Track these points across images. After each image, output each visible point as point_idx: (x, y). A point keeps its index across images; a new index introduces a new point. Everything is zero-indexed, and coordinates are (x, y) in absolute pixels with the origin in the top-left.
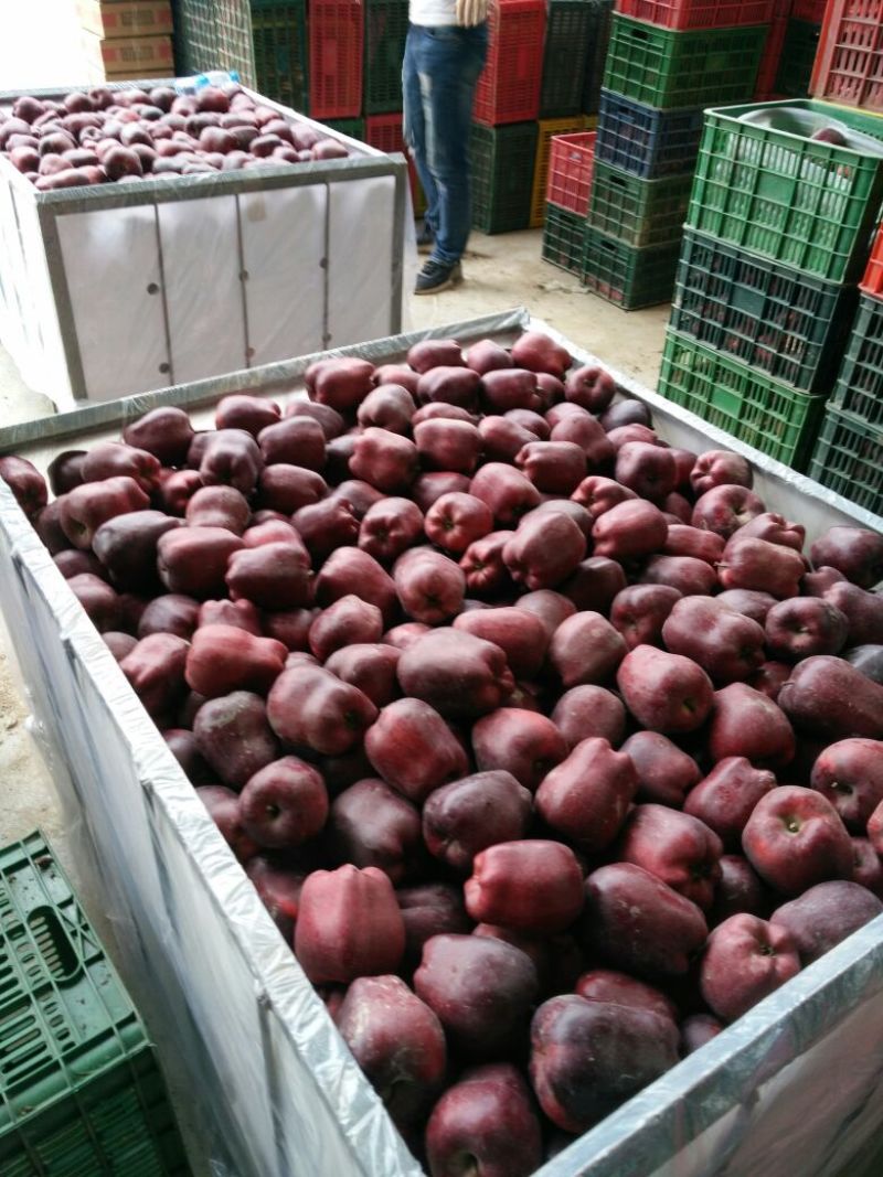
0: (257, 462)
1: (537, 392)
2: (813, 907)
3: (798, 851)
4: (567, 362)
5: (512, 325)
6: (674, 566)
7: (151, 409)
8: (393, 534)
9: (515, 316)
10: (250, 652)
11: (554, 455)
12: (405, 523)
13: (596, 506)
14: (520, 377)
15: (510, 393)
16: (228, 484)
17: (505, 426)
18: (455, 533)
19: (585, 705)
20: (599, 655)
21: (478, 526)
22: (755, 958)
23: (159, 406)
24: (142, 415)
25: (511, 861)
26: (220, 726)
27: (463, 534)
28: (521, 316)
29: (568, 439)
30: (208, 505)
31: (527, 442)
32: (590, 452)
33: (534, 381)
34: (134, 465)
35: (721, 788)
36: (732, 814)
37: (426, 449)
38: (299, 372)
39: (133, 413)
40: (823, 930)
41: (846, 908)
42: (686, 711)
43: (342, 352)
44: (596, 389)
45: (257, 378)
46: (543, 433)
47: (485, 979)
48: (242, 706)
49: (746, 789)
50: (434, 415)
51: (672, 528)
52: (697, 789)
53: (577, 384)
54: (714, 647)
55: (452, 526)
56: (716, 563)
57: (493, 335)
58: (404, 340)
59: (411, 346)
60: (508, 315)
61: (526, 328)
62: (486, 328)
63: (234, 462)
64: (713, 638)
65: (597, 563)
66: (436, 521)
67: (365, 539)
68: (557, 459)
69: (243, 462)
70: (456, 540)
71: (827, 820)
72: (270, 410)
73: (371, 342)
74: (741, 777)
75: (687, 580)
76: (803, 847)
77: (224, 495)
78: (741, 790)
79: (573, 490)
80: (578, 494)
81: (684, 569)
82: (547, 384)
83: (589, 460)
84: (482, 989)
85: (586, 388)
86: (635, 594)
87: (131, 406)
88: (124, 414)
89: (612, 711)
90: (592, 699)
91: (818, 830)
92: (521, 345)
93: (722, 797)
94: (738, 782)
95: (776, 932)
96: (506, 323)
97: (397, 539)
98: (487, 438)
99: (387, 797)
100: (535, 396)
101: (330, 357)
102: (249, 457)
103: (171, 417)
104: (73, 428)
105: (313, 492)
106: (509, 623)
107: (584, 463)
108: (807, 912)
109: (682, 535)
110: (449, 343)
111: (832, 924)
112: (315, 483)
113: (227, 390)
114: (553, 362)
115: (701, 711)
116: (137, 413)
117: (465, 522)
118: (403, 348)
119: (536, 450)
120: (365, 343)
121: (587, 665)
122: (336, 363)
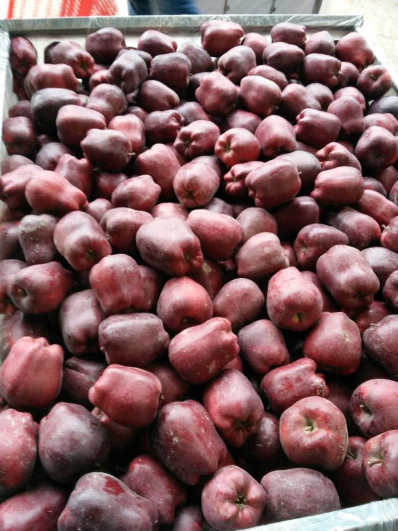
0: (140, 76)
1: (337, 75)
2: (291, 484)
3: (301, 445)
4: (370, 59)
5: (348, 25)
6: (354, 219)
7: (104, 27)
8: (194, 143)
9: (353, 20)
10: (60, 194)
11: (318, 121)
12: (204, 138)
13: (328, 163)
14: (328, 62)
15: (318, 71)
16: (119, 85)
17: (299, 93)
18: (228, 154)
19: (237, 293)
20: (262, 264)
21: (245, 154)
22: (227, 504)
23: (110, 26)
24: (99, 29)
25: (117, 381)
26: (26, 232)
27: (234, 156)
28: (357, 21)
29: (335, 114)
30: (100, 95)
31: (309, 107)
32: (346, 125)
33: (338, 67)
34: (76, 59)
35: (286, 379)
36: (284, 398)
37: (243, 94)
38: (199, 24)
39: (94, 27)
40: (287, 503)
41: (309, 496)
42: (296, 319)
43: (231, 18)
44: (376, 84)
45: (173, 22)
46: (324, 104)
47: (63, 445)
48: (42, 224)
49: (301, 386)
50: (260, 74)
51: (368, 192)
52: (277, 370)
53: (366, 76)
54: (339, 284)
55: (229, 150)
56: (384, 226)
57: (332, 29)
58: (273, 19)
59: (276, 24)
60: (350, 18)
61: (357, 29)
62: (330, 23)
63: (124, 72)
64: (342, 278)
65: (305, 201)
66: (222, 144)
67: (178, 142)
68: (319, 124)
69: (130, 74)
70: (228, 159)
71: (331, 435)
72: (170, 45)
73: (251, 15)
74: (302, 377)
75: (357, 231)
76: (306, 445)
77: (110, 91)
78: (298, 385)
79: (319, 149)
80: (321, 152)
81: (360, 223)
82: (348, 71)
83: (342, 130)
84: (58, 450)
85: (370, 81)
86: (316, 230)
87: (94, 22)
88: (88, 26)
89: (252, 302)
90: (243, 290)
91: (320, 439)
92: (345, 40)
93: (283, 385)
94: (299, 379)
95: (255, 492)
96: (344, 23)
97: (194, 148)
98: (284, 98)
99: (93, 307)
100: (334, 77)
101: (222, 19)
102: (136, 72)
103: (111, 35)
104: (58, 28)
105: (167, 103)
106: (216, 226)
107: (338, 132)
108: (285, 486)
109: (373, 199)
110: (300, 28)
111: (295, 501)
112: (170, 98)
113: (153, 26)
114: (359, 57)
115: (306, 323)
116: (97, 27)
117: (237, 149)
118: (270, 24)
119: (309, 115)
120: (247, 15)
121: (253, 268)
122: (223, 24)
